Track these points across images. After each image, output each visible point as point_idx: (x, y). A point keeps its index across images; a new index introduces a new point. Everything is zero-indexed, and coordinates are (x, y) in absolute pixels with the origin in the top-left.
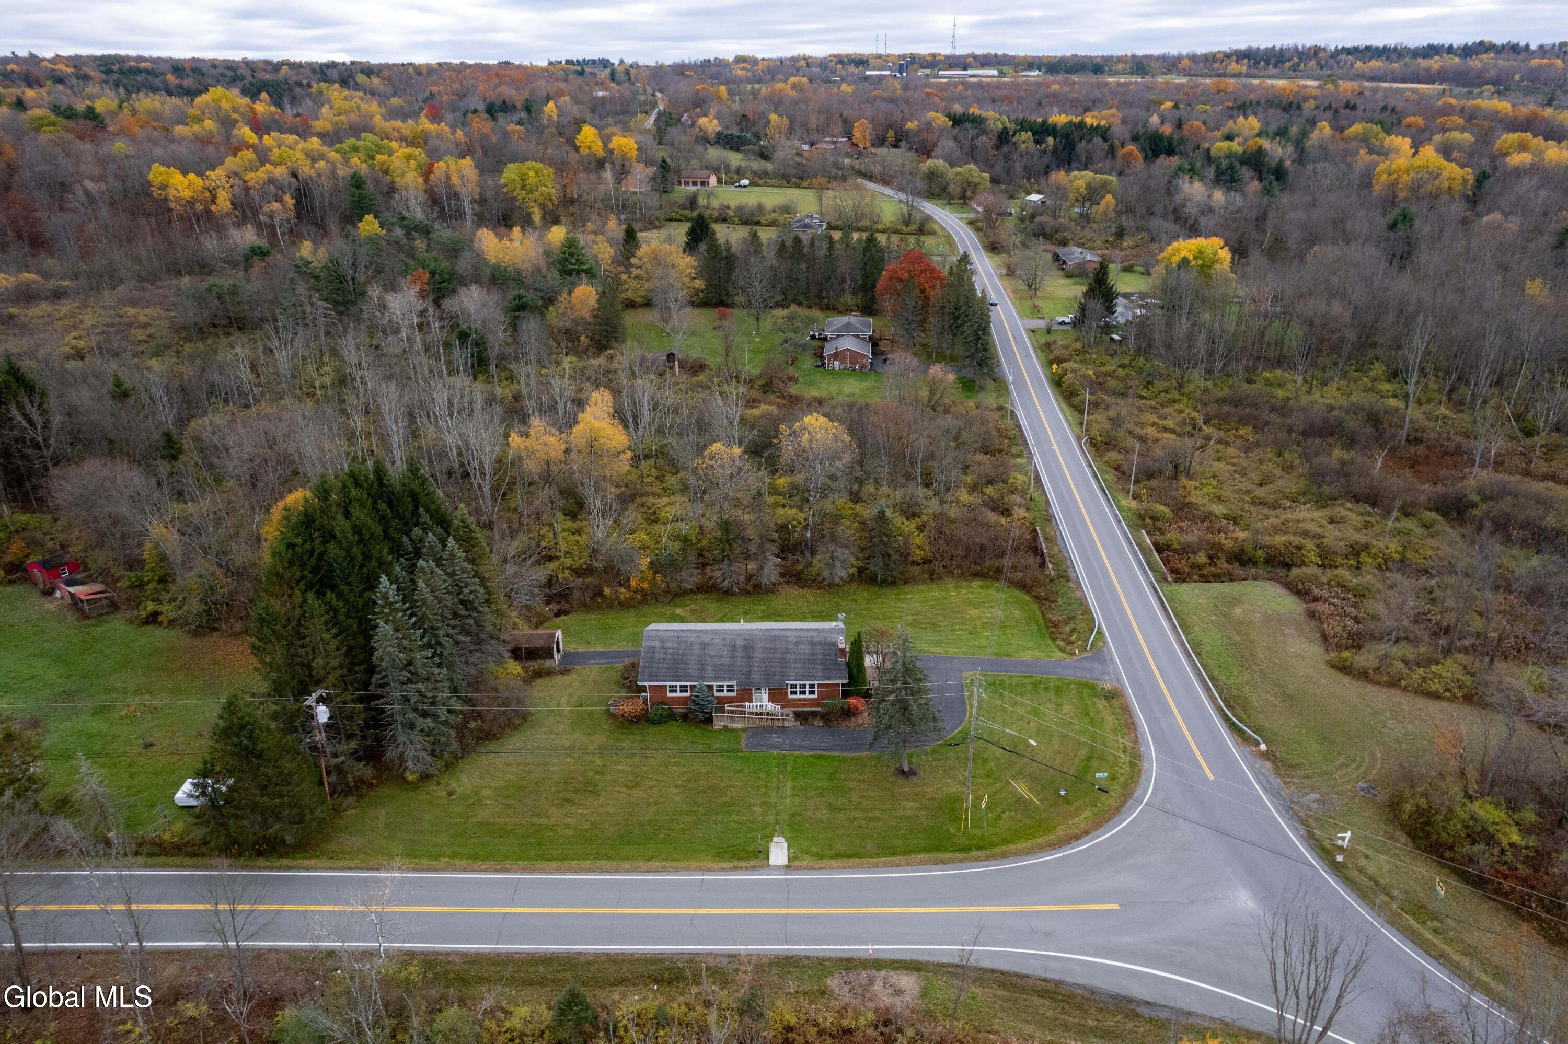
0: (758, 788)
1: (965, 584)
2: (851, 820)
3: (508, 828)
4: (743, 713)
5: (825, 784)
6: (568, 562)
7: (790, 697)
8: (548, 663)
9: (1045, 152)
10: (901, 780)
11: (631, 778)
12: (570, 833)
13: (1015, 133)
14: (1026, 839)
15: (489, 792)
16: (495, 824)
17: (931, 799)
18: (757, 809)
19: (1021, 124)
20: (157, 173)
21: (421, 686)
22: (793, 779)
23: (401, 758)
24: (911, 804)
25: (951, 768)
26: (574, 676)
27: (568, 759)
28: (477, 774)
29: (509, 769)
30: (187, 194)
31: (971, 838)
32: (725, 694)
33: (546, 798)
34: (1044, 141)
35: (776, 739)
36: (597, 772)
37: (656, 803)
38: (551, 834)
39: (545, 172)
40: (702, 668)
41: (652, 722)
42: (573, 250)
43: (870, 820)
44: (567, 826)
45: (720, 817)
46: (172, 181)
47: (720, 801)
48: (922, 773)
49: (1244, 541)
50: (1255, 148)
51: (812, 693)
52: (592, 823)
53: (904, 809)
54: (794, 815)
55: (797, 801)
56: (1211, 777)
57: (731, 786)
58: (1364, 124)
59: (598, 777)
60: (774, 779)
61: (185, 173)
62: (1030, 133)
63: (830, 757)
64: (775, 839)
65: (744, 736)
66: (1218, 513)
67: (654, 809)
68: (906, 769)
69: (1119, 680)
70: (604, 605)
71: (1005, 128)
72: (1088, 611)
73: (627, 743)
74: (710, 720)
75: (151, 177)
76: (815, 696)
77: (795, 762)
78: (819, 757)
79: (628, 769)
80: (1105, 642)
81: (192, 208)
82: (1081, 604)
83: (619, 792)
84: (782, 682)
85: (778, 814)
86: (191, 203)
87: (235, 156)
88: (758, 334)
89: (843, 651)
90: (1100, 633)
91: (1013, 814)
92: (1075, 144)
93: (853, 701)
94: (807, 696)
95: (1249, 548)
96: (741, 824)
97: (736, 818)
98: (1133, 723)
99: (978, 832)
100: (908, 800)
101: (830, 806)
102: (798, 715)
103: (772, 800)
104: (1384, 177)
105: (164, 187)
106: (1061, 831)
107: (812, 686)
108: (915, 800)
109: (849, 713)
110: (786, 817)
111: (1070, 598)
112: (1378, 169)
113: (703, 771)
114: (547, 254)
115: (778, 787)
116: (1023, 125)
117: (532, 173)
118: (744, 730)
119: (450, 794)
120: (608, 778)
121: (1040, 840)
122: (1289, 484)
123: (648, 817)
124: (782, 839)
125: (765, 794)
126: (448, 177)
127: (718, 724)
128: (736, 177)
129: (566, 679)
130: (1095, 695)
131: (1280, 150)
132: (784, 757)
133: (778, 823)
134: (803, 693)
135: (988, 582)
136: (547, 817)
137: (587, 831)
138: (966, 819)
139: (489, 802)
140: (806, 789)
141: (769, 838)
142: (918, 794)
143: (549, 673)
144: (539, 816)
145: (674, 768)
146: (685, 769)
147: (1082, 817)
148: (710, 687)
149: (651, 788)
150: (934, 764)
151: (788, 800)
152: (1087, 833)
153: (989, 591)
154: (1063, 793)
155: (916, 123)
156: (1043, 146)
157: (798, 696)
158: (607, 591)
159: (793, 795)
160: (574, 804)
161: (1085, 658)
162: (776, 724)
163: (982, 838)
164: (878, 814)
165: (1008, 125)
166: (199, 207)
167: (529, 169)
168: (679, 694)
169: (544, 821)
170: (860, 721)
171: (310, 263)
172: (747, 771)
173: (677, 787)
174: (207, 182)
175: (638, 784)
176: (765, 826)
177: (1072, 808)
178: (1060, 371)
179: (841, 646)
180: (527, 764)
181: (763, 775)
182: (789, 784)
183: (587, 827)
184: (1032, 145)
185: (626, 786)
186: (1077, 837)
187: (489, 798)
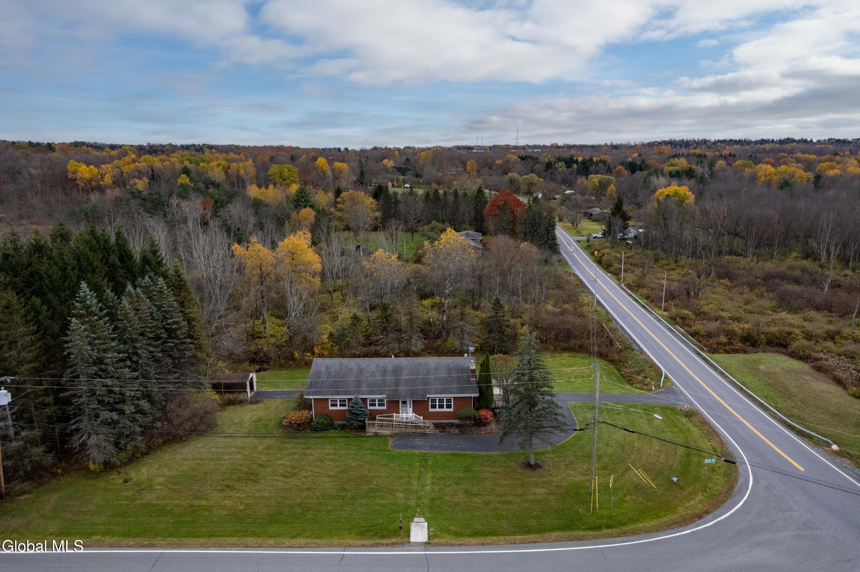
0: (402, 478)
1: (558, 355)
2: (487, 503)
3: (168, 508)
4: (392, 421)
5: (462, 475)
6: (273, 340)
7: (431, 410)
8: (241, 396)
9: (572, 171)
10: (528, 472)
11: (289, 470)
12: (224, 513)
13: (555, 163)
14: (652, 519)
15: (162, 480)
16: (158, 505)
17: (558, 486)
18: (399, 495)
19: (558, 159)
20: (72, 165)
21: (109, 382)
22: (433, 471)
23: (84, 445)
24: (539, 491)
25: (571, 463)
26: (261, 405)
27: (238, 456)
28: (157, 466)
29: (185, 463)
30: (88, 176)
31: (601, 518)
32: (377, 407)
33: (211, 485)
34: (572, 166)
35: (418, 441)
36: (261, 466)
37: (308, 489)
38: (206, 513)
39: (293, 170)
40: (358, 384)
41: (315, 430)
42: (303, 194)
43: (504, 503)
44: (223, 507)
45: (365, 501)
46: (80, 169)
47: (366, 487)
48: (546, 467)
49: (748, 329)
50: (688, 169)
51: (449, 406)
52: (247, 505)
53: (534, 494)
54: (433, 499)
55: (437, 488)
56: (802, 469)
57: (378, 476)
58: (744, 161)
59: (261, 469)
60: (416, 471)
61: (88, 165)
62: (564, 163)
63: (465, 455)
64: (416, 520)
65: (391, 441)
66: (725, 316)
67: (305, 494)
68: (532, 463)
69: (691, 404)
70: (294, 365)
71: (549, 162)
72: (653, 365)
73: (291, 445)
74: (363, 428)
75: (68, 168)
76: (451, 410)
77: (435, 458)
78: (455, 455)
79: (289, 463)
80: (673, 383)
81: (90, 184)
82: (647, 362)
83: (277, 480)
84: (424, 395)
85: (419, 498)
86: (90, 181)
87: (120, 160)
88: (412, 242)
89: (473, 371)
90: (666, 377)
91: (634, 497)
92: (589, 167)
93: (483, 413)
94: (445, 410)
95: (754, 334)
96: (385, 506)
97: (381, 502)
98: (715, 432)
99: (606, 513)
100: (537, 487)
101: (467, 492)
102: (436, 426)
103: (414, 488)
104: (763, 178)
105: (75, 172)
106: (681, 511)
107: (449, 400)
108: (542, 487)
109: (480, 423)
110: (426, 501)
111: (638, 360)
112: (758, 175)
113: (354, 464)
114: (287, 197)
115: (419, 477)
116: (559, 159)
117: (286, 170)
118: (392, 436)
119: (126, 481)
120: (269, 470)
121: (664, 519)
122: (767, 303)
123: (298, 501)
124: (423, 520)
125: (408, 483)
126: (238, 171)
127: (371, 430)
128: (402, 184)
129: (255, 406)
130: (676, 414)
131: (701, 169)
132: (425, 455)
133: (418, 506)
134: (441, 406)
135: (575, 354)
136: (207, 500)
137: (240, 511)
138: (594, 502)
139: (158, 487)
140: (444, 479)
141: (411, 518)
142: (546, 483)
143: (241, 402)
144: (199, 499)
145: (329, 463)
146: (338, 464)
147: (697, 500)
148: (364, 400)
149: (306, 477)
150: (556, 459)
151: (428, 488)
152: (707, 512)
153: (576, 359)
154: (675, 479)
155: (501, 161)
156: (571, 169)
157: (437, 410)
158: (297, 355)
159: (433, 484)
160: (234, 489)
161: (660, 392)
162: (419, 431)
163: (610, 517)
164: (511, 498)
165: (551, 160)
166: (94, 183)
167: (285, 168)
168: (338, 408)
169: (204, 503)
170: (488, 428)
171: (141, 192)
172: (392, 465)
173: (329, 476)
174: (101, 171)
175: (294, 475)
176: (407, 508)
177: (686, 492)
178: (600, 254)
179: (473, 367)
180: (201, 459)
181: (406, 468)
182: (430, 475)
183: (241, 508)
184: (565, 169)
185: (284, 476)
186: (700, 517)
187: (161, 484)
